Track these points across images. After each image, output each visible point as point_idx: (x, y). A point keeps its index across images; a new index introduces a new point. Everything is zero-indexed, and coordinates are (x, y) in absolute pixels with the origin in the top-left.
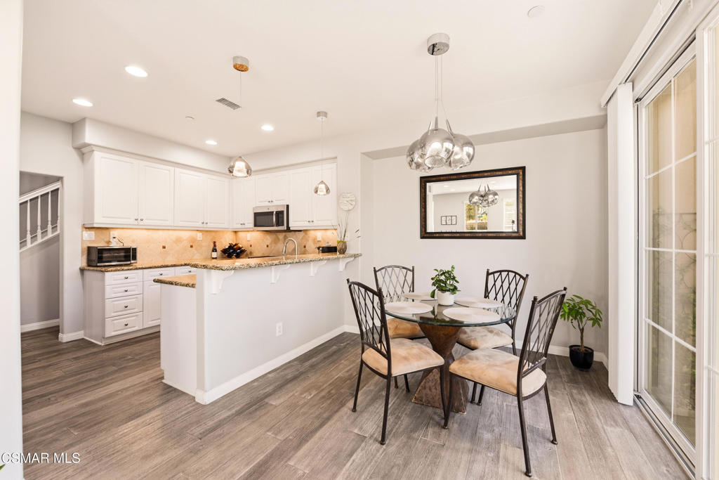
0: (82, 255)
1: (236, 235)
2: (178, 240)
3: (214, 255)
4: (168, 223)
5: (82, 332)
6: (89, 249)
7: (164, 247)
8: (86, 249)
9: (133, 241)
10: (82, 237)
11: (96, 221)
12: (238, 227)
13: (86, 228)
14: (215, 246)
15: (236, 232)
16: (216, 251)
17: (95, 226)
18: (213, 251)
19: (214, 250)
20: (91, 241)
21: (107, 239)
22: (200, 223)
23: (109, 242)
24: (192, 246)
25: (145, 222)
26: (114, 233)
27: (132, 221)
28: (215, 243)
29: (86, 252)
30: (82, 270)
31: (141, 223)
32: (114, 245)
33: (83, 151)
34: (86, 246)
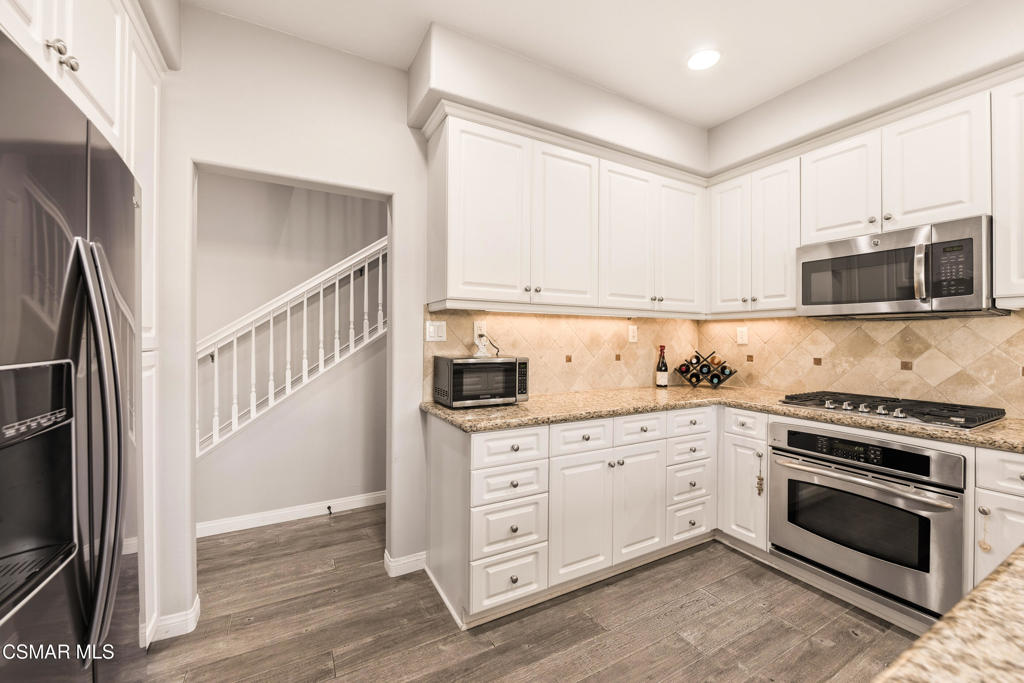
0: (425, 376)
1: (700, 332)
2: (594, 342)
3: (663, 378)
4: (588, 299)
5: (423, 555)
6: (437, 360)
7: (569, 359)
8: (432, 360)
9: (514, 345)
10: (425, 334)
11: (451, 294)
12: (702, 310)
13: (432, 313)
14: (662, 356)
15: (698, 323)
16: (666, 370)
17: (450, 305)
18: (659, 369)
19: (662, 366)
20: (439, 344)
21: (467, 340)
22: (648, 300)
23: (472, 346)
24: (618, 358)
25: (545, 296)
26: (482, 325)
27: (517, 294)
28: (662, 348)
29: (431, 370)
30: (424, 413)
31: (537, 298)
32: (484, 354)
33: (425, 132)
34: (430, 355)
